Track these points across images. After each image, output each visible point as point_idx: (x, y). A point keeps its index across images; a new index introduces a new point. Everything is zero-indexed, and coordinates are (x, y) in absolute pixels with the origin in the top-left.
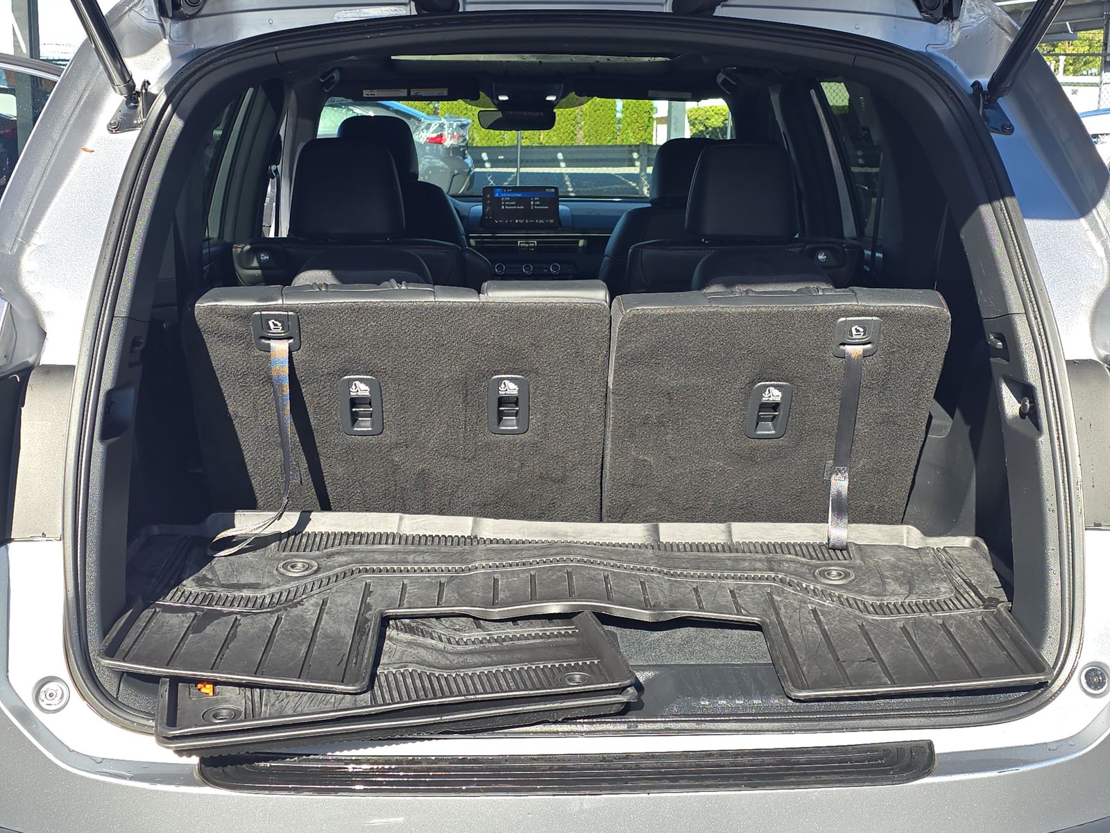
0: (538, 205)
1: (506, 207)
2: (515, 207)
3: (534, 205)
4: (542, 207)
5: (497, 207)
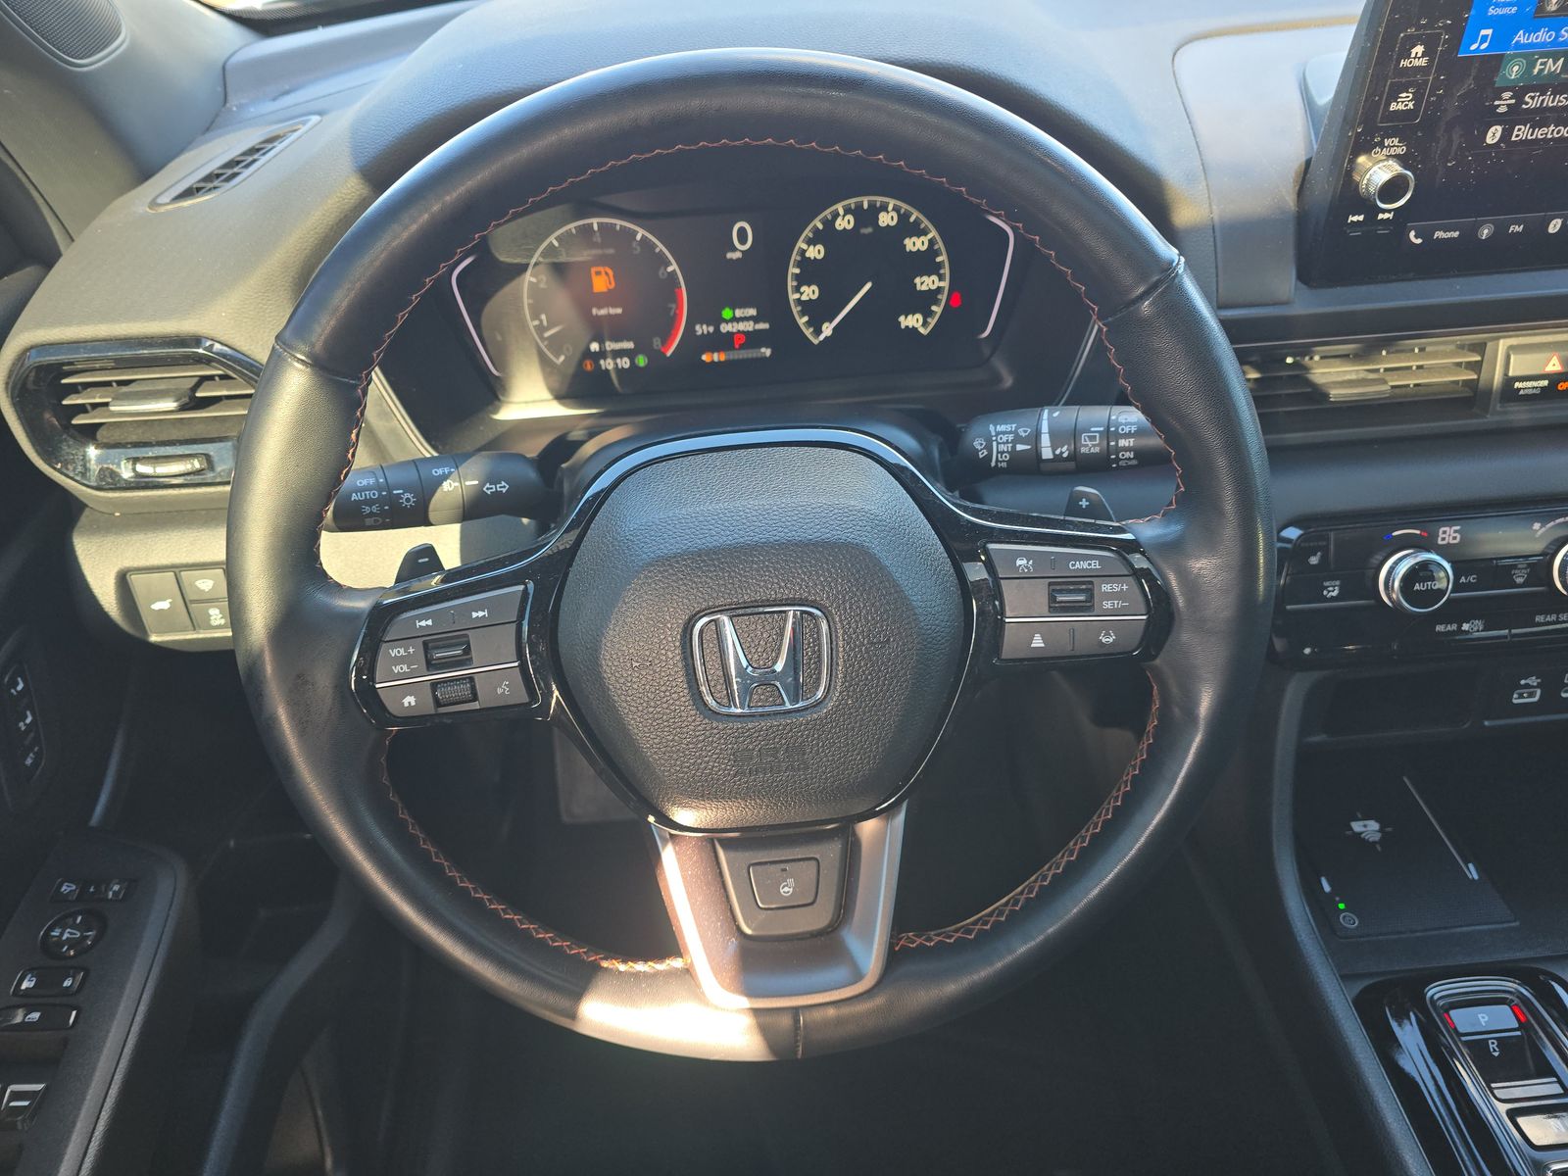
1: (1520, 133)
5: (1456, 137)
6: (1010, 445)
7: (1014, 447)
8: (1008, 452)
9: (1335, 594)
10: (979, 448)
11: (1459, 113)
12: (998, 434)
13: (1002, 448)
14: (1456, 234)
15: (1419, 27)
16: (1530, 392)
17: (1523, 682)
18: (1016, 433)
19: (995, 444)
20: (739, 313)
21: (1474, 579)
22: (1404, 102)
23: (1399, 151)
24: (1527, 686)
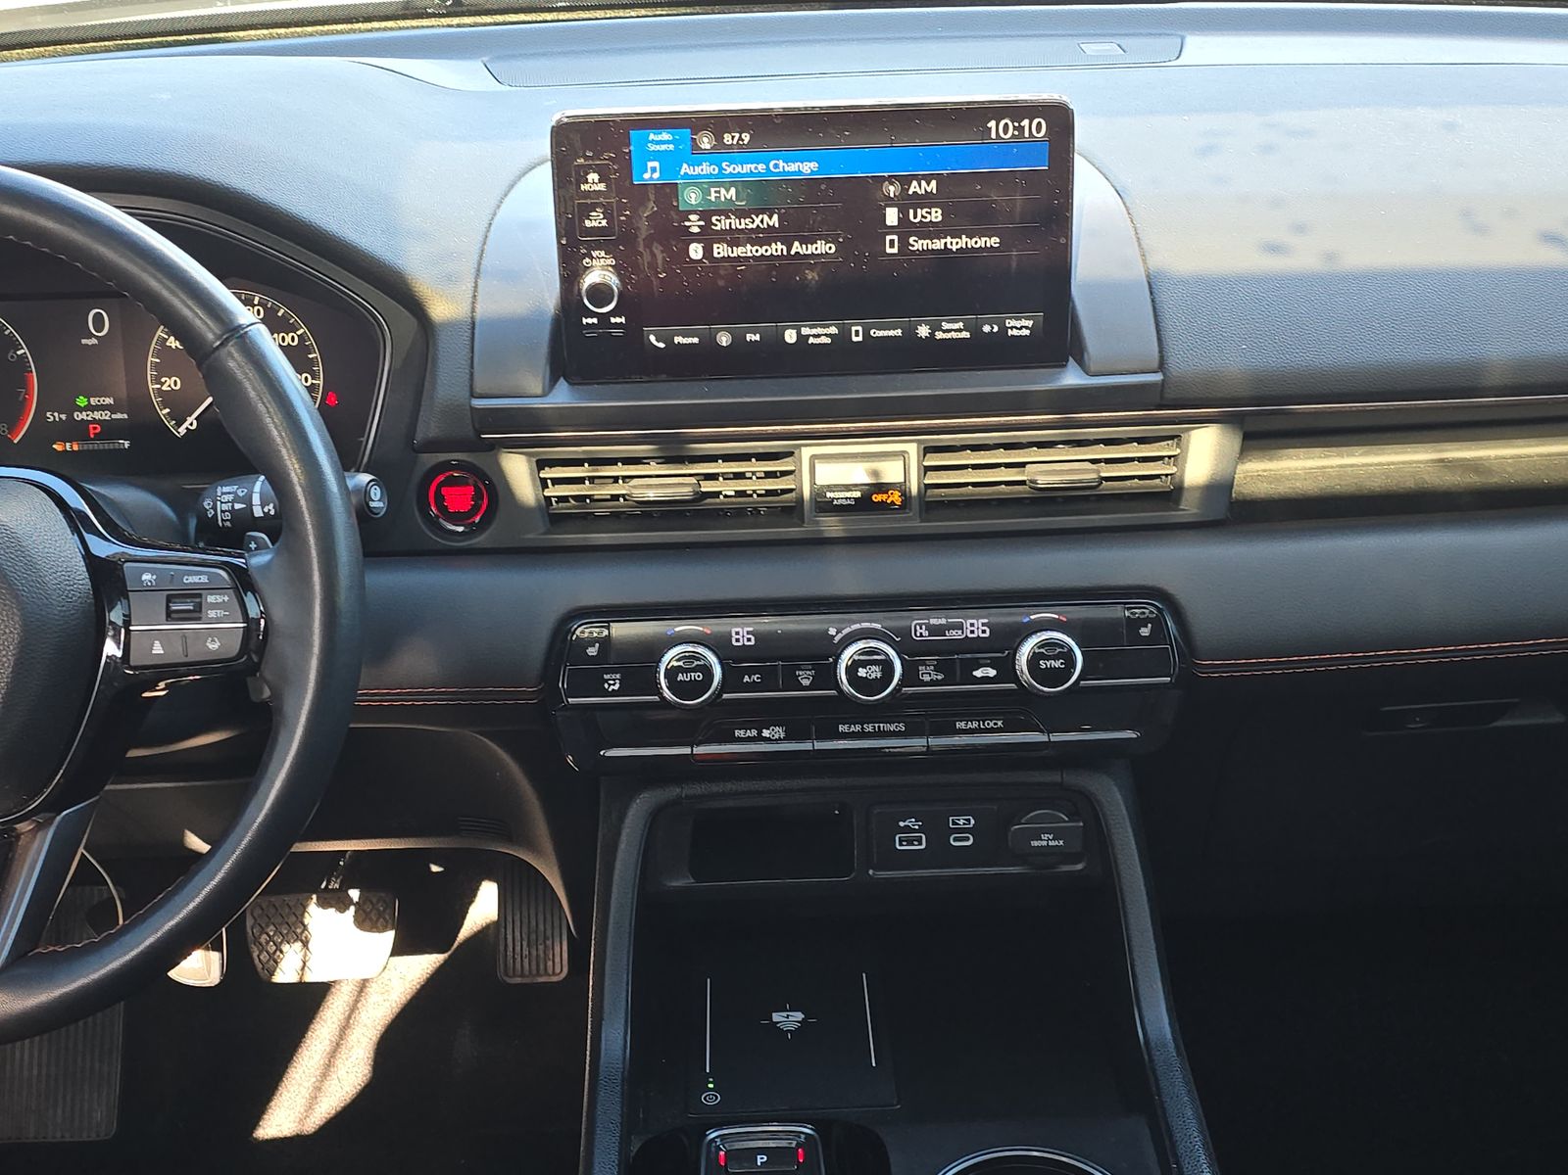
0: (928, 231)
1: (720, 250)
2: (777, 248)
3: (905, 228)
4: (955, 244)
5: (657, 249)
6: (230, 504)
7: (233, 506)
8: (229, 511)
9: (616, 687)
10: (207, 508)
11: (652, 231)
12: (223, 494)
13: (225, 507)
14: (696, 340)
15: (587, 158)
16: (845, 502)
17: (902, 824)
18: (235, 493)
19: (219, 503)
20: (94, 401)
21: (758, 678)
22: (596, 220)
23: (609, 262)
24: (907, 830)
